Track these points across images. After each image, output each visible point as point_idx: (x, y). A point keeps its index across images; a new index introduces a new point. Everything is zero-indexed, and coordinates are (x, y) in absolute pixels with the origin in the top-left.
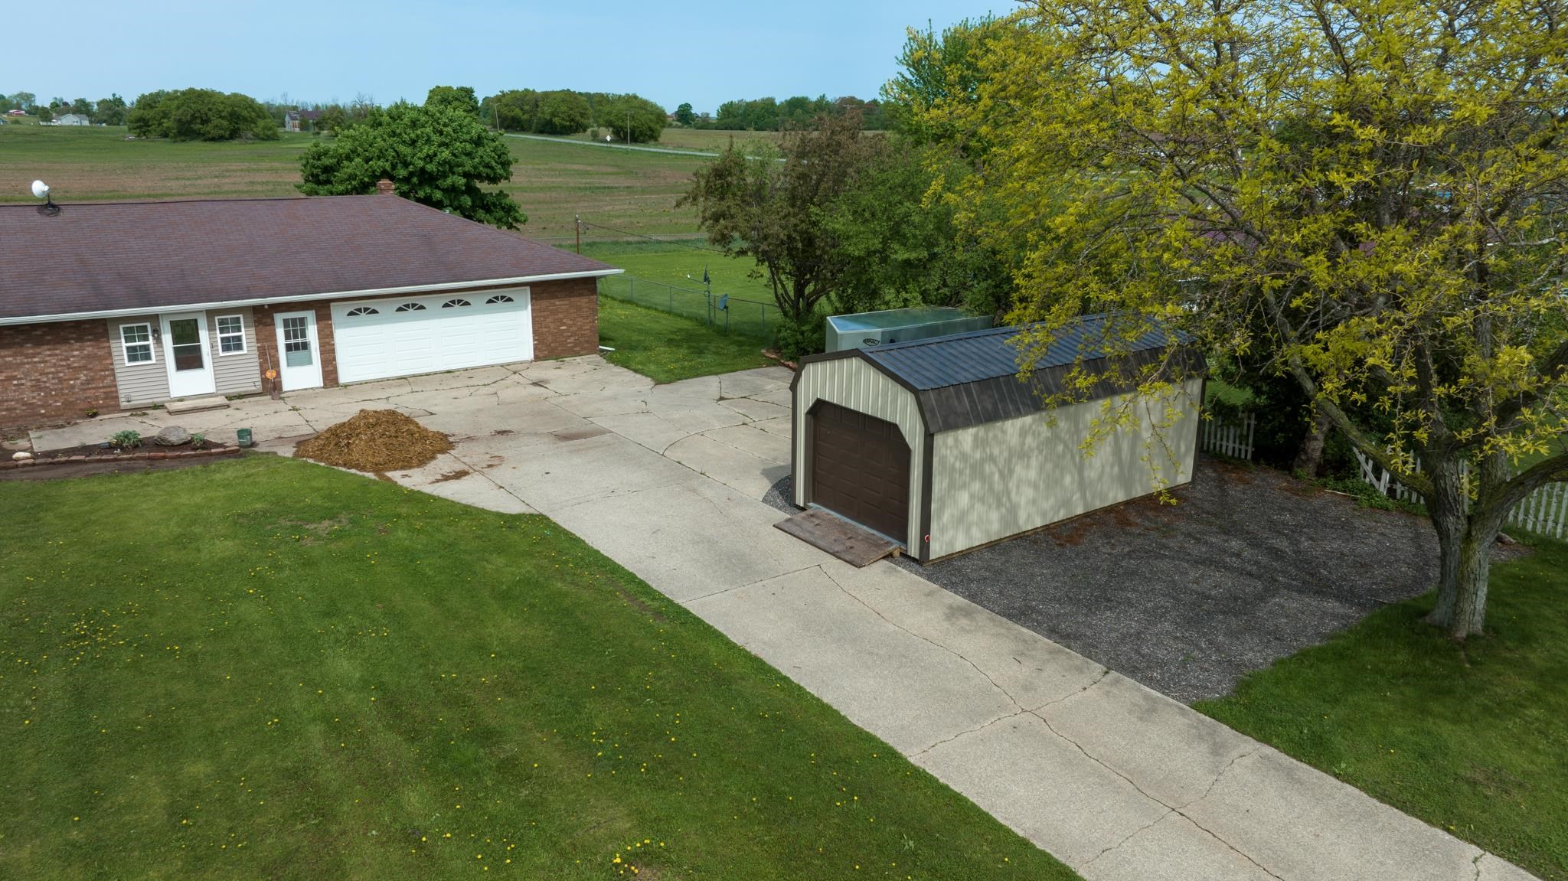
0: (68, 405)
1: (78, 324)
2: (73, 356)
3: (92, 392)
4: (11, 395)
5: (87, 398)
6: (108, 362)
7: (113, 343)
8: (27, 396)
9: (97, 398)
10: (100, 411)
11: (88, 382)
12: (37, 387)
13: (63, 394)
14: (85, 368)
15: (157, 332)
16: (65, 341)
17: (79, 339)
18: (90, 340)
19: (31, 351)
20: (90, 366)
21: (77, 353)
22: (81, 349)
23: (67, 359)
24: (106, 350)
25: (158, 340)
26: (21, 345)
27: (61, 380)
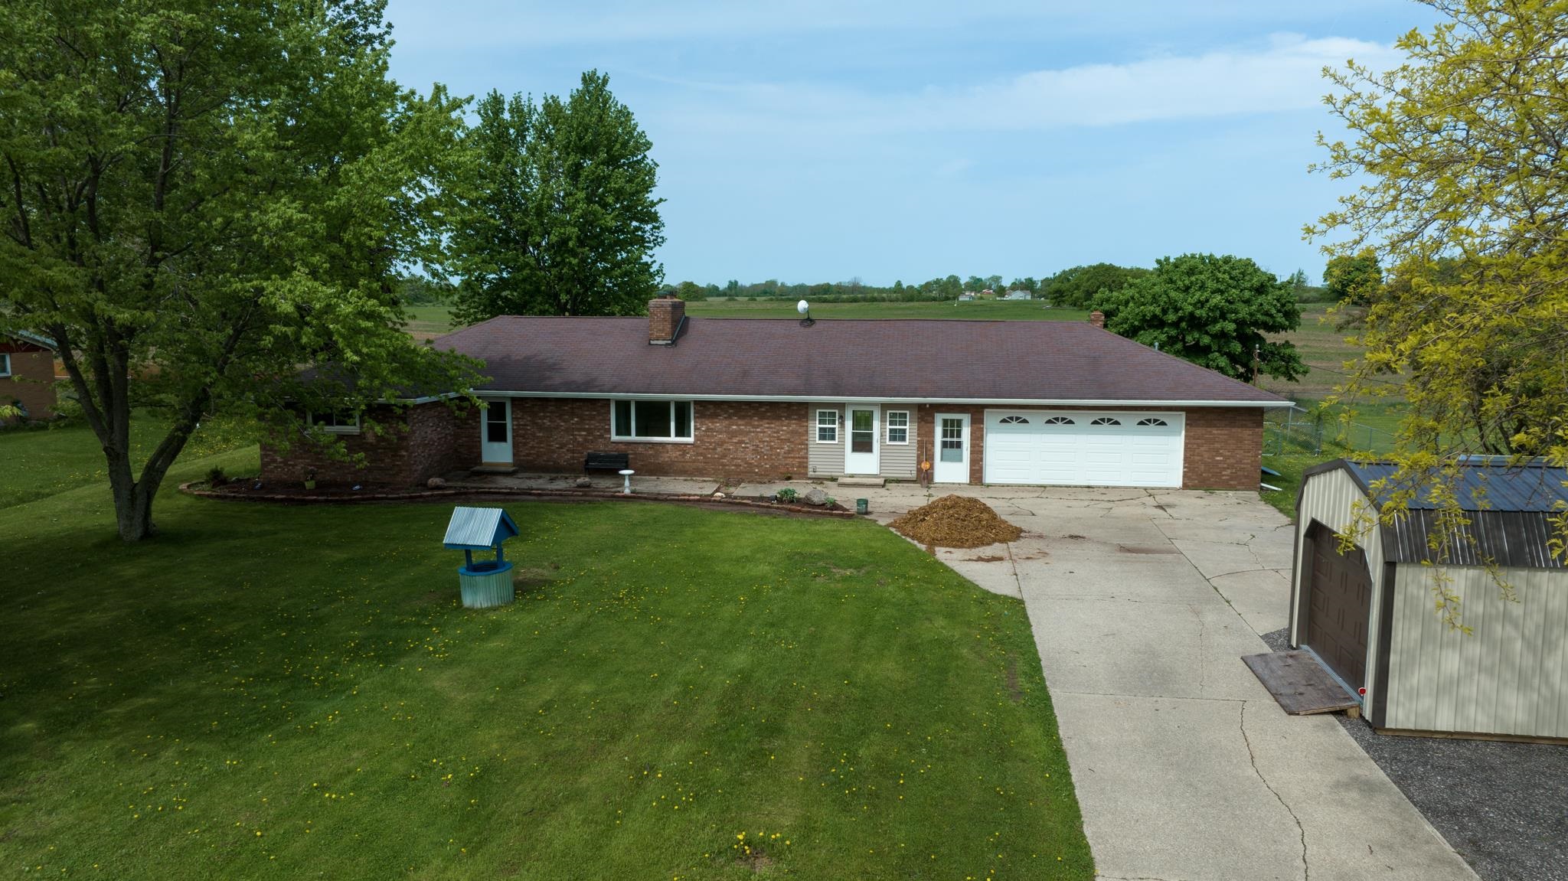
0: (774, 468)
1: (789, 404)
2: (783, 431)
3: (789, 461)
4: (740, 454)
5: (787, 464)
6: (805, 438)
7: (810, 424)
8: (749, 457)
9: (793, 466)
10: (794, 476)
11: (789, 452)
12: (756, 451)
13: (772, 459)
14: (788, 440)
15: (842, 418)
16: (778, 418)
17: (788, 417)
18: (795, 419)
19: (756, 423)
20: (792, 440)
21: (786, 428)
22: (788, 426)
23: (778, 432)
24: (805, 428)
25: (842, 424)
26: (751, 417)
27: (772, 448)
